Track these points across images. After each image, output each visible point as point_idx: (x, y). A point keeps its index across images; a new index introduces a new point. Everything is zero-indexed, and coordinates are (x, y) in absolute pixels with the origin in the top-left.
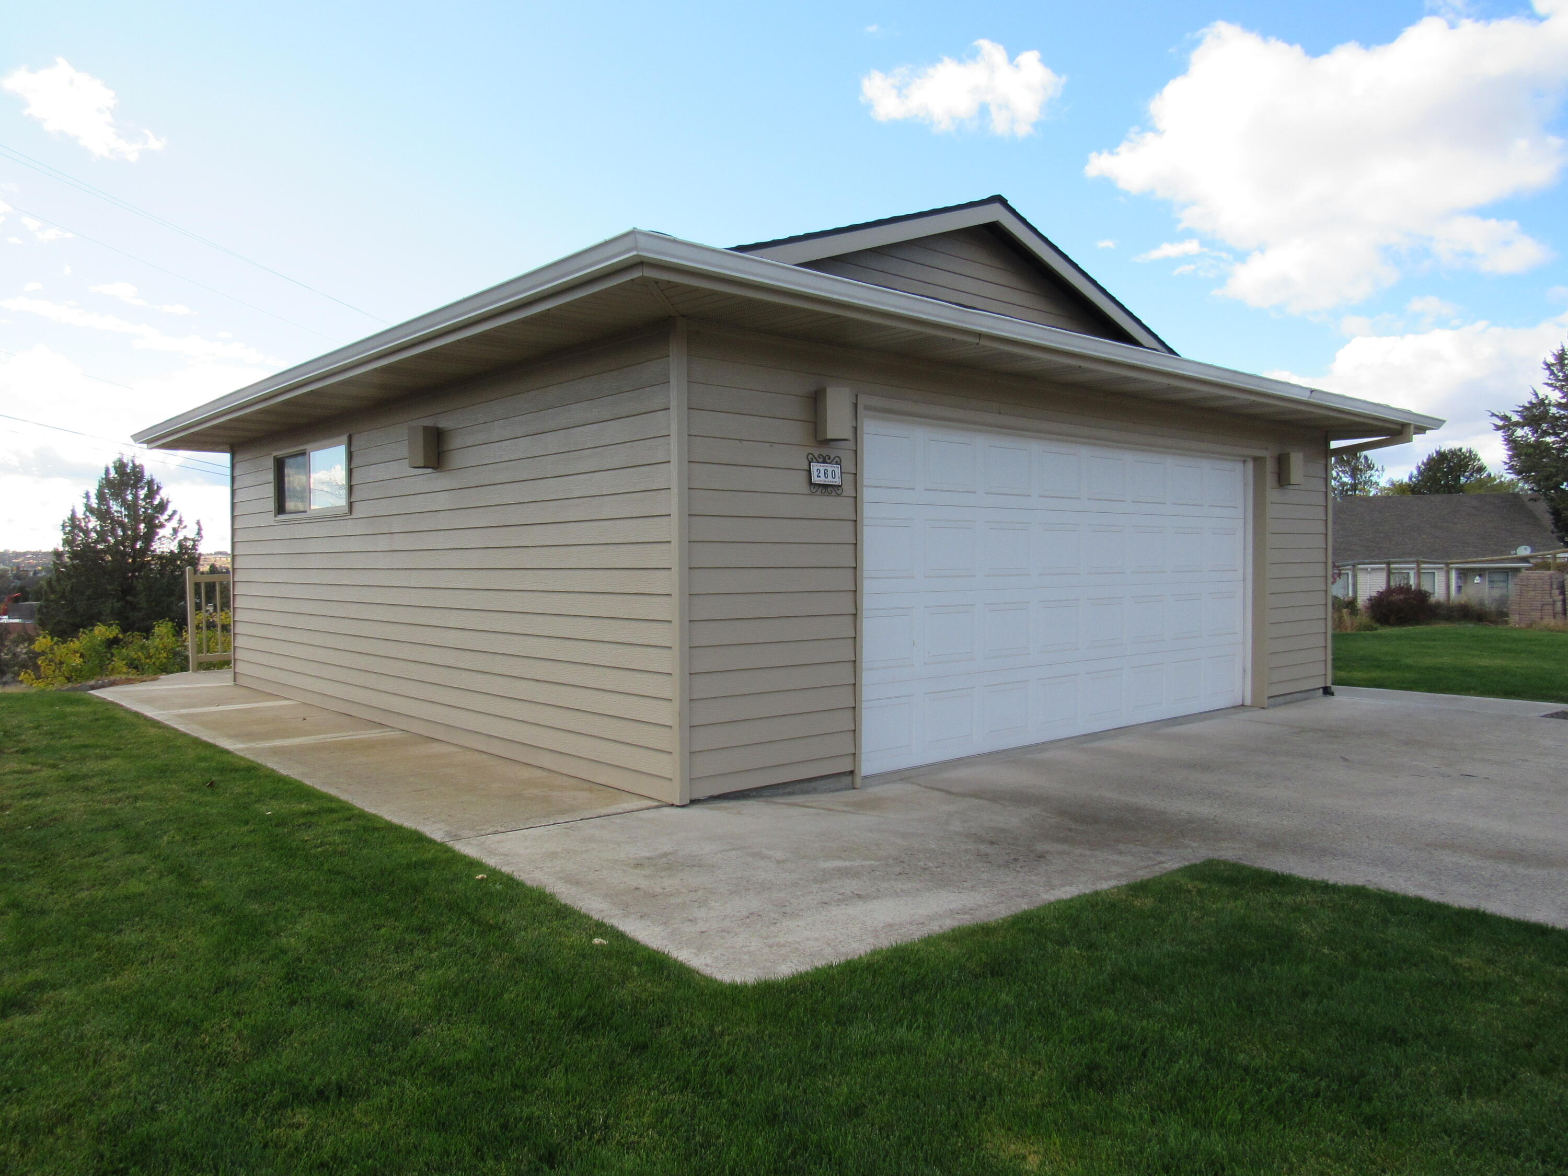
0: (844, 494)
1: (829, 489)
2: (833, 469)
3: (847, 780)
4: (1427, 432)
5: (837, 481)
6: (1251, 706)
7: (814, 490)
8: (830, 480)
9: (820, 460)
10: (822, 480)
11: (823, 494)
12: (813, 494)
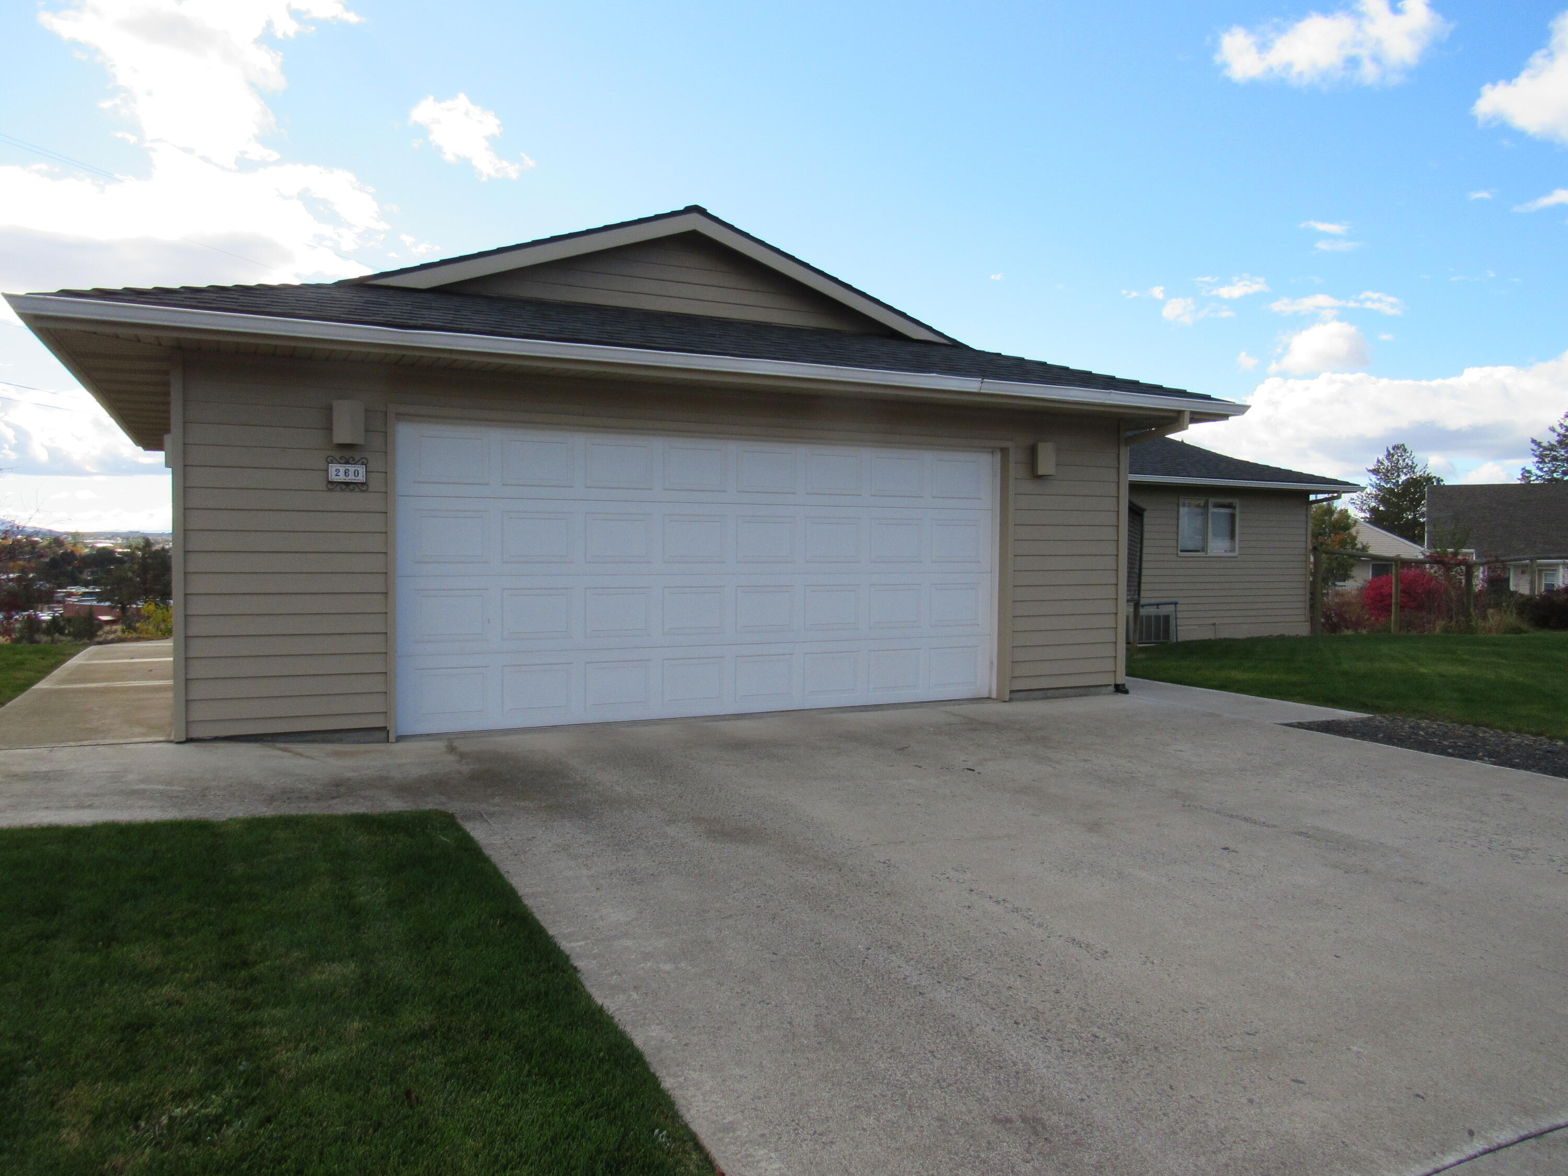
0: (370, 489)
1: (351, 487)
2: (356, 468)
3: (383, 735)
4: (1230, 418)
5: (361, 478)
6: (996, 699)
7: (331, 487)
8: (351, 478)
9: (343, 461)
10: (341, 478)
11: (342, 490)
12: (330, 490)
